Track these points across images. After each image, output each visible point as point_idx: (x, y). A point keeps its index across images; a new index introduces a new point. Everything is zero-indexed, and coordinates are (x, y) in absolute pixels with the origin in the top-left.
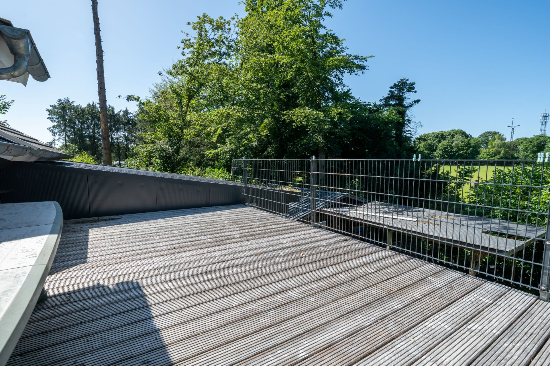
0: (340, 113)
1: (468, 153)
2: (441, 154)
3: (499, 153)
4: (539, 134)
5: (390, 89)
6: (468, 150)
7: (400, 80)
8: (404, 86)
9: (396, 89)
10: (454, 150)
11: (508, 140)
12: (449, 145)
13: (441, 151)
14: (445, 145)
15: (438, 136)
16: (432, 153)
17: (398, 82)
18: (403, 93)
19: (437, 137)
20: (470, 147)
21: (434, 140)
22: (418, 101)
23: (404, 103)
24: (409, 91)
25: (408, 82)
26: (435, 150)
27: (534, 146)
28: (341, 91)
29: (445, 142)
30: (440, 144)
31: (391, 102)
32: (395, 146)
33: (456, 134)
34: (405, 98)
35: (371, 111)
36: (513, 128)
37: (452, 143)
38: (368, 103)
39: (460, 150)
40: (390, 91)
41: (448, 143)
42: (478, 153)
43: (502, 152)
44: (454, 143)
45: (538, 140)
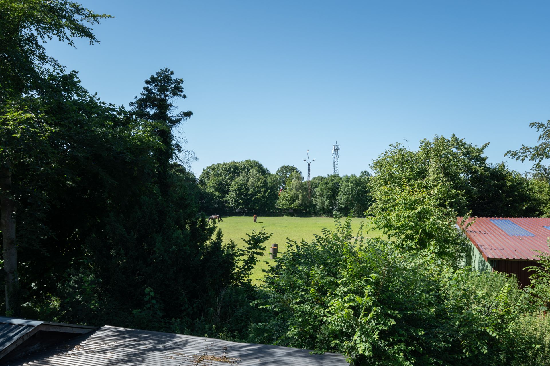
0: (26, 121)
1: (266, 197)
2: (235, 198)
3: (297, 197)
4: (332, 174)
5: (145, 85)
6: (265, 192)
7: (160, 71)
8: (168, 82)
9: (156, 86)
10: (249, 192)
11: (305, 179)
12: (245, 185)
13: (235, 193)
14: (239, 184)
15: (230, 168)
16: (224, 197)
17: (157, 74)
18: (166, 96)
19: (229, 171)
20: (267, 188)
21: (225, 176)
22: (188, 114)
23: (169, 114)
24: (175, 94)
25: (173, 77)
26: (228, 192)
27: (329, 189)
28: (58, 74)
29: (238, 180)
30: (233, 183)
31: (148, 110)
32: (155, 194)
33: (252, 167)
34: (171, 105)
35: (117, 122)
36: (309, 162)
37: (248, 181)
38: (110, 105)
39: (256, 192)
40: (146, 89)
41: (243, 180)
42: (276, 197)
43: (301, 197)
44: (249, 182)
45: (332, 181)
